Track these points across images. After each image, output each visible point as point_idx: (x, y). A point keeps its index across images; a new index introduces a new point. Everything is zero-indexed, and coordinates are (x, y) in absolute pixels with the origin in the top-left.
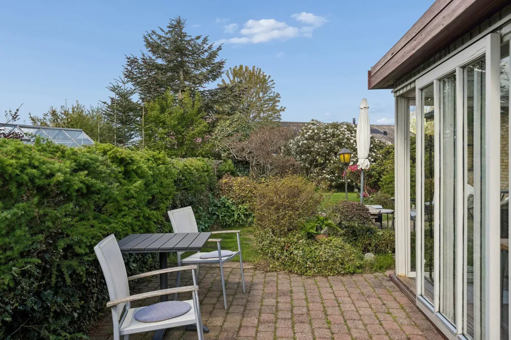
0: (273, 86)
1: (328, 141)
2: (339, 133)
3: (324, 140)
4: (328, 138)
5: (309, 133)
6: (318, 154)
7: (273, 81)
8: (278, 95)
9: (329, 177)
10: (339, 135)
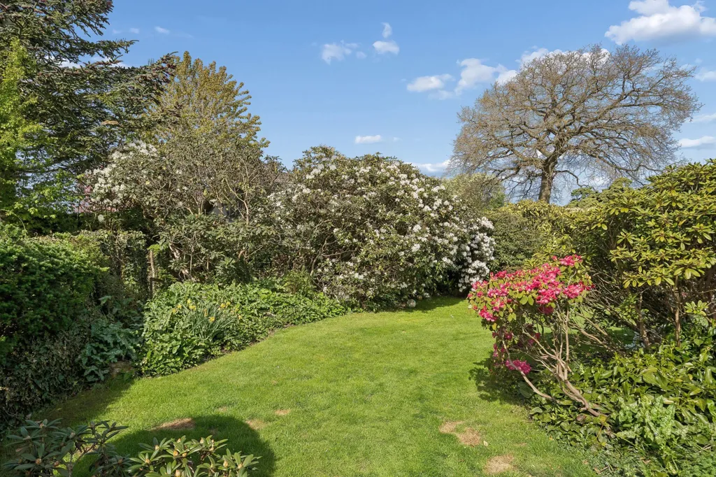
0: (248, 101)
1: (362, 193)
2: (388, 175)
3: (352, 190)
4: (360, 185)
5: (316, 171)
6: (338, 223)
7: (248, 93)
8: (255, 120)
9: (361, 277)
10: (387, 179)
